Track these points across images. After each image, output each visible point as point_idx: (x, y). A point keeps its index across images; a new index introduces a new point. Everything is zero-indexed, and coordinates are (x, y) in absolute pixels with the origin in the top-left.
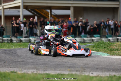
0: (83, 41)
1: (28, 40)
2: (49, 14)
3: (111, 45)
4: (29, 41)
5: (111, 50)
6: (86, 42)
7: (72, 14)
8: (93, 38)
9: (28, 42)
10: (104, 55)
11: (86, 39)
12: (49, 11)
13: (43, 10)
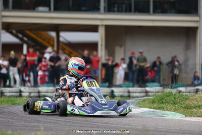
0: (126, 94)
1: (17, 92)
2: (53, 41)
3: (186, 99)
4: (18, 94)
5: (188, 107)
6: (134, 97)
7: (102, 41)
8: (147, 89)
9: (17, 97)
10: (174, 117)
11: (132, 91)
12: (53, 34)
13: (42, 32)
